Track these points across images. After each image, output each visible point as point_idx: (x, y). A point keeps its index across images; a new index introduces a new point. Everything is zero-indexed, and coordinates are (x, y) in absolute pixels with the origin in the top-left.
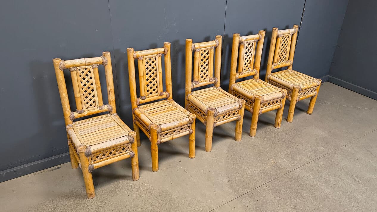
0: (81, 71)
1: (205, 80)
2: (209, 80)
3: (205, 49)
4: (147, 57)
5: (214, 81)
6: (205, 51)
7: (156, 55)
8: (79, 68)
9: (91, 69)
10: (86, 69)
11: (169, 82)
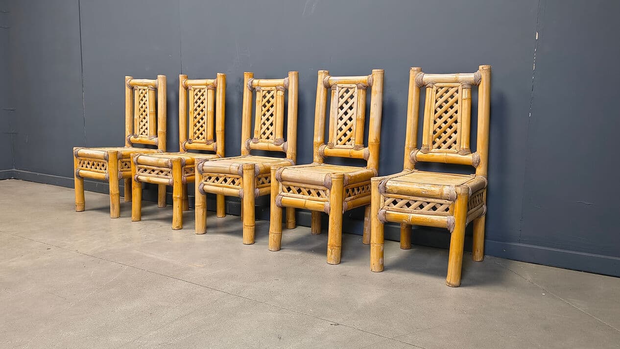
0: (140, 92)
1: (269, 140)
2: (273, 141)
3: (269, 89)
4: (196, 87)
5: (282, 146)
6: (269, 92)
7: (205, 86)
8: (139, 87)
9: (147, 90)
10: (144, 90)
11: (219, 127)
